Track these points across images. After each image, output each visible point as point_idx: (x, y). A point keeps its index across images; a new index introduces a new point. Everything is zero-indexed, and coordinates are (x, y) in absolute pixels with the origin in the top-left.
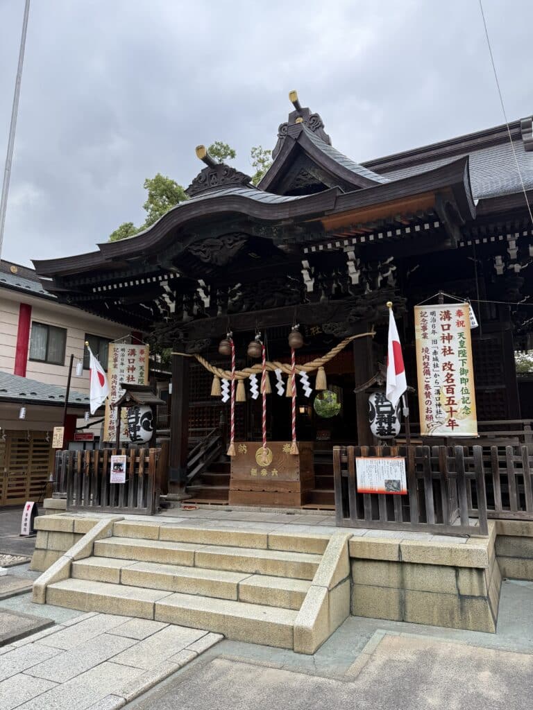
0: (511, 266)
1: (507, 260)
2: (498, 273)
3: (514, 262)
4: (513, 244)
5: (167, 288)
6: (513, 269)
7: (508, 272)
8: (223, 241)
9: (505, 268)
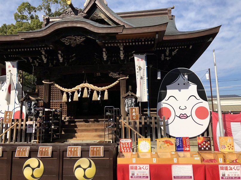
0: (166, 58)
1: (165, 56)
2: (162, 60)
3: (167, 57)
4: (168, 51)
5: (43, 53)
6: (167, 59)
7: (165, 60)
8: (75, 38)
9: (164, 58)
